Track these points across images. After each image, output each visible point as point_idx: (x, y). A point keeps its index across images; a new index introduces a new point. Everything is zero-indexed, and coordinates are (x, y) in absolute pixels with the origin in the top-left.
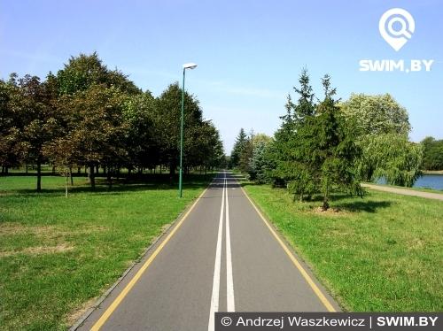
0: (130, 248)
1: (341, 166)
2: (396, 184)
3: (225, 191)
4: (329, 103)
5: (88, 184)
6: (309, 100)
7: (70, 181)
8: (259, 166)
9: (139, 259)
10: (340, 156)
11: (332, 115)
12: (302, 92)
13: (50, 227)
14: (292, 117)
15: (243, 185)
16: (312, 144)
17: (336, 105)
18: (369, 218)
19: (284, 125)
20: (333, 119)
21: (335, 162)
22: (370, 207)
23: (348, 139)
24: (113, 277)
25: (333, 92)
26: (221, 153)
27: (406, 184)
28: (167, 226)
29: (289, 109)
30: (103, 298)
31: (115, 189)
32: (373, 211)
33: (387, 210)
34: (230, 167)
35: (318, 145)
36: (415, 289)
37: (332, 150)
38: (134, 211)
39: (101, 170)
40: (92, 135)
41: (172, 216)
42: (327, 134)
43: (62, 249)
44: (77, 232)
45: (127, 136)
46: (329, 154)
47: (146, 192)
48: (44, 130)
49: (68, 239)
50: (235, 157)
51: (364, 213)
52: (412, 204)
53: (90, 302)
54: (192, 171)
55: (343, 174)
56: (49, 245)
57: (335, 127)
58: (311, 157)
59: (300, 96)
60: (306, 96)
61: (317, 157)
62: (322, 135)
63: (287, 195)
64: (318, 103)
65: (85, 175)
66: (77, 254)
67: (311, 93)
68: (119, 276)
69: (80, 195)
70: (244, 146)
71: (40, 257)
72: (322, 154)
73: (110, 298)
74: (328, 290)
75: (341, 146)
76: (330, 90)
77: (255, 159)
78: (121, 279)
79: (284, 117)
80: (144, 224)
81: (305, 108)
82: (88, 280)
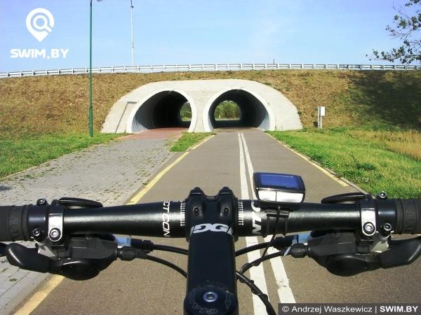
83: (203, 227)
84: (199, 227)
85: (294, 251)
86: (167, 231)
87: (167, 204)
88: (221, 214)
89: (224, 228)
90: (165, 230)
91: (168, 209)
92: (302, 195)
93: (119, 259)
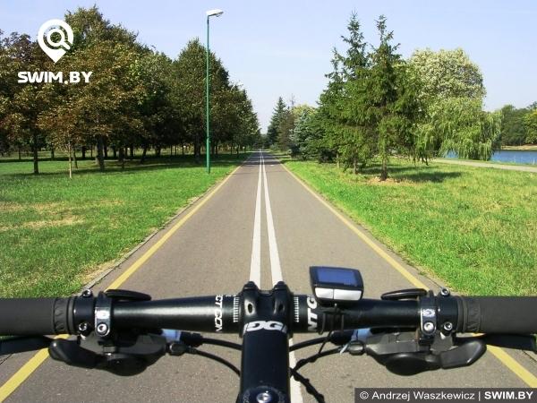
0: (151, 217)
1: (400, 126)
2: (470, 158)
3: (262, 169)
4: (385, 51)
5: (96, 166)
6: (360, 50)
7: (74, 165)
8: (303, 138)
9: (162, 226)
10: (399, 113)
11: (388, 64)
12: (351, 41)
13: (54, 205)
14: (340, 75)
15: (283, 162)
16: (365, 100)
17: (393, 53)
18: (437, 187)
19: (331, 85)
20: (390, 70)
21: (394, 120)
22: (438, 178)
23: (408, 93)
24: (133, 242)
25: (390, 36)
26: (255, 127)
27: (482, 157)
28: (194, 199)
29: (336, 65)
30: (122, 260)
31: (129, 169)
32: (440, 182)
33: (458, 179)
34: (267, 146)
35: (372, 101)
36: (492, 244)
37: (389, 106)
38: (153, 186)
39: (110, 153)
40: (98, 102)
41: (200, 190)
42: (383, 87)
43: (70, 222)
44: (86, 207)
45: (140, 103)
46: (387, 113)
47: (168, 170)
48: (40, 98)
49: (76, 213)
50: (273, 132)
51: (430, 183)
52: (488, 174)
53: (107, 264)
54: (221, 151)
55: (402, 135)
56: (53, 220)
57: (393, 79)
58: (365, 116)
59: (349, 46)
60: (356, 46)
61: (373, 116)
62: (377, 89)
63: (337, 168)
64: (372, 52)
65: (92, 159)
66: (88, 226)
67: (363, 42)
68: (140, 240)
69: (87, 175)
70: (284, 118)
71: (43, 230)
72: (378, 111)
73: (130, 260)
74: (389, 247)
75: (400, 102)
76: (386, 34)
77: (297, 130)
78: (142, 243)
79: (330, 75)
80: (166, 198)
81: (356, 60)
82: (103, 245)
83: (257, 325)
84: (253, 324)
85: (351, 349)
86: (219, 326)
87: (219, 298)
88: (275, 311)
89: (279, 326)
90: (217, 325)
91: (221, 304)
92: (360, 292)
93: (167, 354)
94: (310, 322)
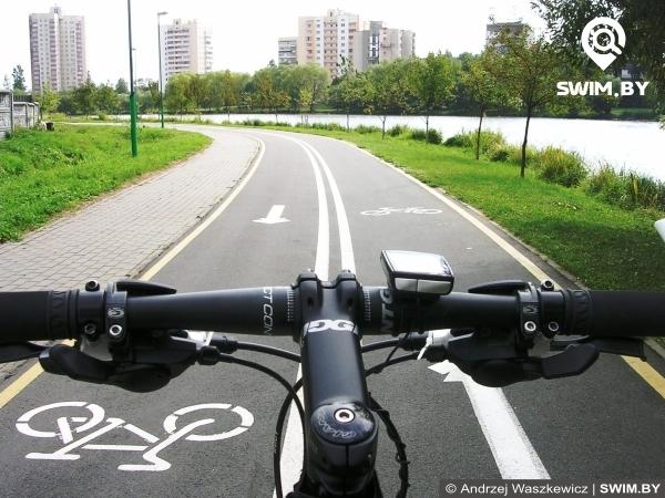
83: (322, 325)
86: (269, 326)
87: (268, 291)
89: (349, 326)
91: (271, 299)
94: (384, 321)
